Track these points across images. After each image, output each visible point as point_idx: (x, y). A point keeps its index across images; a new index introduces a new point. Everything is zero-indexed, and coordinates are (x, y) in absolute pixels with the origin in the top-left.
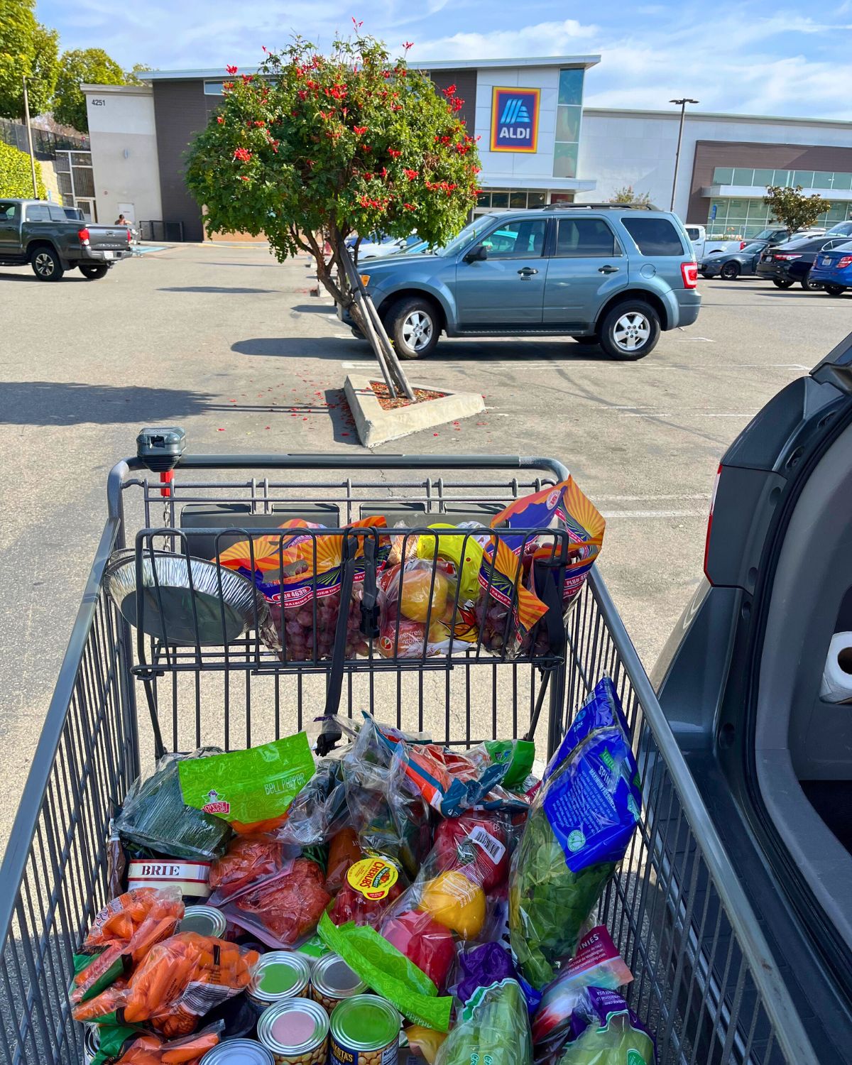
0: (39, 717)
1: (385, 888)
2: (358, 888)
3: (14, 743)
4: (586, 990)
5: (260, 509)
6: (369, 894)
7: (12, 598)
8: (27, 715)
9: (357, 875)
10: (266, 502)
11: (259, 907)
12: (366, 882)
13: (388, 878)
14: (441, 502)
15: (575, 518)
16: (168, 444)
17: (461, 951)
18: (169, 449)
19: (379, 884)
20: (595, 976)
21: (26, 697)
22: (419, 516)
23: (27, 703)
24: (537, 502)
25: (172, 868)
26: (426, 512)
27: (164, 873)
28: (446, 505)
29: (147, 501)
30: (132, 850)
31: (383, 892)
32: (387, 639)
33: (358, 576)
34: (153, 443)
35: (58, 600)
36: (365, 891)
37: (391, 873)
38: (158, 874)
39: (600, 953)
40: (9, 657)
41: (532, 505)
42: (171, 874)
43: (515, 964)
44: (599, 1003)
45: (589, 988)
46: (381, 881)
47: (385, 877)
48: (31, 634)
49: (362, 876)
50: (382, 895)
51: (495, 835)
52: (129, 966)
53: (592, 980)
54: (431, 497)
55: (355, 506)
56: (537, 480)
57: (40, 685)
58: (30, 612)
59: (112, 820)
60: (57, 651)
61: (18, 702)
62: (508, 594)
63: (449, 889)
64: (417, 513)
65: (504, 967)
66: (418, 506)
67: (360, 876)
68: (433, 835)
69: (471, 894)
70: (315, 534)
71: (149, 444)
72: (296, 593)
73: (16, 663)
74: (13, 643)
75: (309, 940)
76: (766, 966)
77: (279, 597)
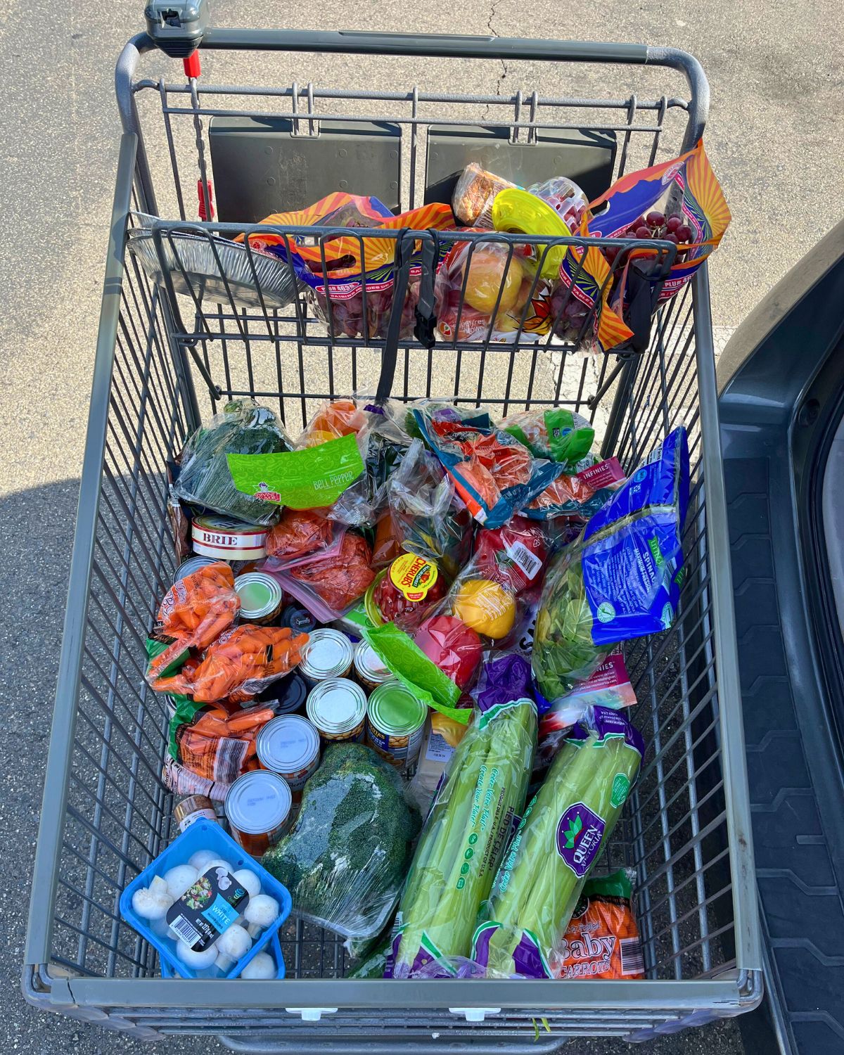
0: (101, 228)
1: (424, 589)
2: (400, 586)
3: (80, 259)
4: (592, 707)
5: (303, 131)
6: (408, 594)
7: (51, 57)
8: (87, 225)
9: (399, 572)
10: (311, 120)
11: (312, 580)
12: (407, 580)
13: (428, 577)
14: (531, 129)
15: (695, 196)
16: (185, 21)
17: (486, 660)
18: (187, 29)
19: (419, 583)
20: (603, 697)
21: (85, 200)
22: (502, 147)
23: (87, 209)
24: (650, 179)
25: (230, 538)
26: (511, 141)
27: (223, 543)
28: (539, 133)
29: (167, 112)
30: (192, 513)
31: (422, 593)
32: (446, 325)
33: (415, 270)
34: (165, 19)
35: (101, 62)
36: (406, 590)
37: (431, 572)
38: (218, 542)
39: (612, 679)
40: (59, 143)
41: (642, 182)
42: (230, 543)
43: (533, 679)
44: (602, 721)
45: (595, 707)
46: (421, 581)
47: (425, 577)
48: (77, 112)
49: (404, 573)
50: (421, 596)
51: (533, 550)
52: (195, 656)
53: (599, 699)
54: (520, 122)
55: (422, 130)
56: (663, 98)
57: (95, 185)
58: (73, 78)
59: (171, 486)
60: (108, 138)
61: (77, 207)
62: (592, 295)
63: (482, 602)
64: (499, 142)
65: (522, 682)
66: (501, 132)
67: (403, 572)
68: (475, 535)
69: (502, 611)
70: (362, 236)
71: (160, 22)
72: (341, 287)
73: (67, 153)
74: (61, 125)
75: (356, 607)
76: (742, 842)
77: (323, 289)
